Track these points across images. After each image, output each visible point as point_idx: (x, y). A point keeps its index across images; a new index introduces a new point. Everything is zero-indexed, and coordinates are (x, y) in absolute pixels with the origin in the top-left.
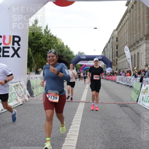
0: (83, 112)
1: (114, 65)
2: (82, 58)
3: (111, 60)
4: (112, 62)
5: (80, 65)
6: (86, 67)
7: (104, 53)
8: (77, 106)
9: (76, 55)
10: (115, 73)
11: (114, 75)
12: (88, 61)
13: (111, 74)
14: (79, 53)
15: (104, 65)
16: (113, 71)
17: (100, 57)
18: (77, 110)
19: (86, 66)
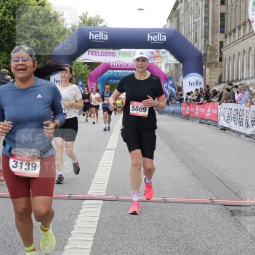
0: (94, 236)
1: (209, 65)
2: (95, 37)
3: (200, 46)
4: (203, 52)
5: (89, 64)
6: (110, 72)
7: (175, 20)
8: (75, 214)
9: (73, 28)
10: (215, 93)
11: (209, 102)
12: (117, 51)
13: (199, 97)
14: (83, 19)
15: (176, 65)
16: (208, 86)
17: (160, 35)
18: (73, 229)
19: (108, 67)
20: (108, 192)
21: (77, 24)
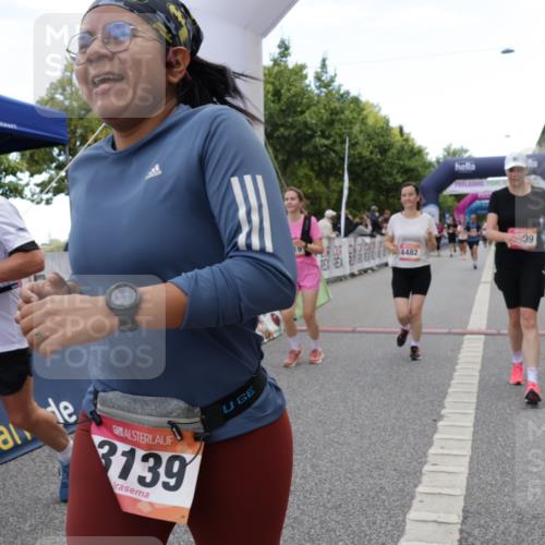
0: (480, 371)
2: (462, 167)
5: (456, 196)
6: (478, 203)
8: (457, 348)
9: (438, 162)
12: (484, 181)
14: (447, 150)
18: (457, 364)
19: (475, 198)
20: (488, 327)
21: (441, 156)
